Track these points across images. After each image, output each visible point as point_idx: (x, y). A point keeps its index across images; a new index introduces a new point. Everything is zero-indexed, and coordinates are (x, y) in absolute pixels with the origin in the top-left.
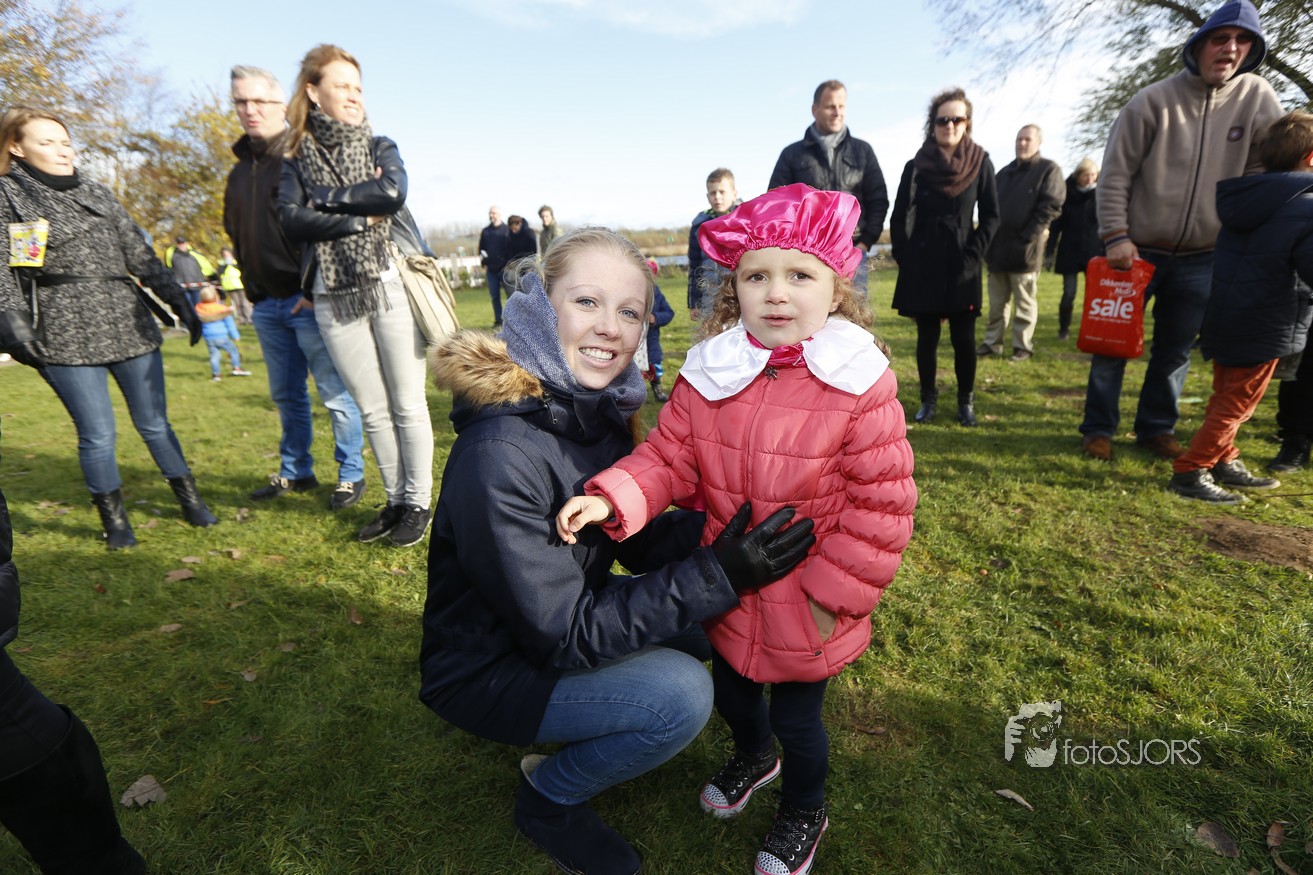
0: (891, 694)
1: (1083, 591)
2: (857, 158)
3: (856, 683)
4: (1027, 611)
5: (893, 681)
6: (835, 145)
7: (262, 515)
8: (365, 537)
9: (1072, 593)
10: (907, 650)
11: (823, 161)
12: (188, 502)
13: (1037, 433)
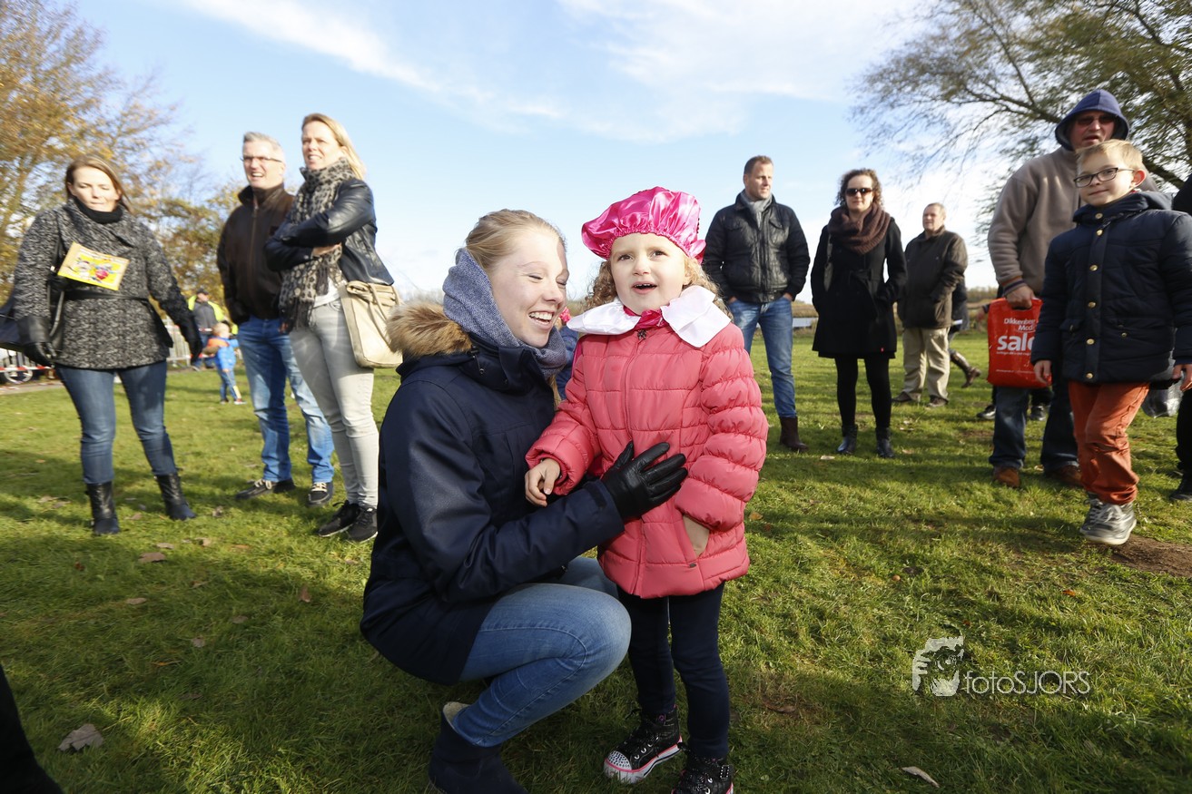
0: (802, 678)
1: (991, 594)
2: (781, 220)
3: (769, 667)
4: (938, 611)
5: (805, 666)
6: (762, 210)
7: (236, 512)
8: (325, 532)
9: (980, 596)
10: (820, 641)
11: (753, 223)
12: (172, 497)
13: (950, 464)
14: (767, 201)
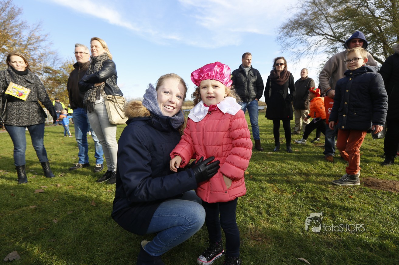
0: (264, 228)
1: (325, 198)
2: (254, 74)
3: (252, 224)
4: (308, 204)
5: (265, 224)
6: (248, 71)
7: (69, 175)
8: (100, 181)
9: (322, 199)
10: (269, 215)
11: (245, 75)
12: (46, 170)
13: (311, 155)
14: (250, 68)
